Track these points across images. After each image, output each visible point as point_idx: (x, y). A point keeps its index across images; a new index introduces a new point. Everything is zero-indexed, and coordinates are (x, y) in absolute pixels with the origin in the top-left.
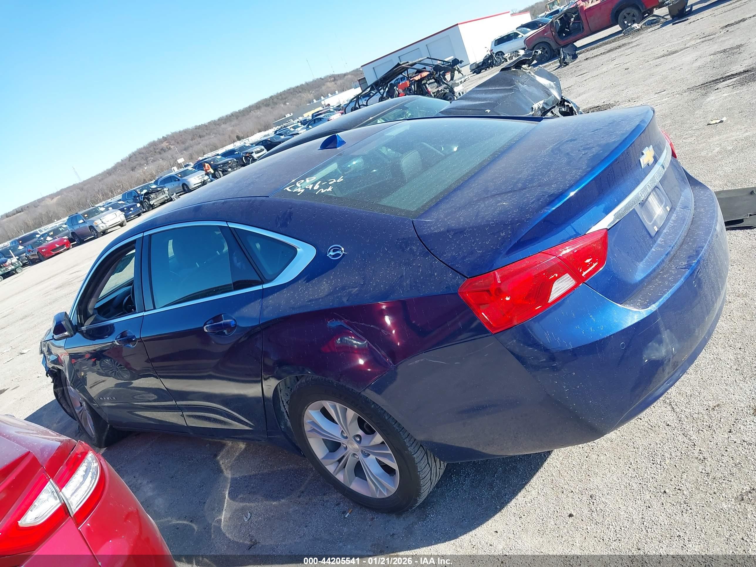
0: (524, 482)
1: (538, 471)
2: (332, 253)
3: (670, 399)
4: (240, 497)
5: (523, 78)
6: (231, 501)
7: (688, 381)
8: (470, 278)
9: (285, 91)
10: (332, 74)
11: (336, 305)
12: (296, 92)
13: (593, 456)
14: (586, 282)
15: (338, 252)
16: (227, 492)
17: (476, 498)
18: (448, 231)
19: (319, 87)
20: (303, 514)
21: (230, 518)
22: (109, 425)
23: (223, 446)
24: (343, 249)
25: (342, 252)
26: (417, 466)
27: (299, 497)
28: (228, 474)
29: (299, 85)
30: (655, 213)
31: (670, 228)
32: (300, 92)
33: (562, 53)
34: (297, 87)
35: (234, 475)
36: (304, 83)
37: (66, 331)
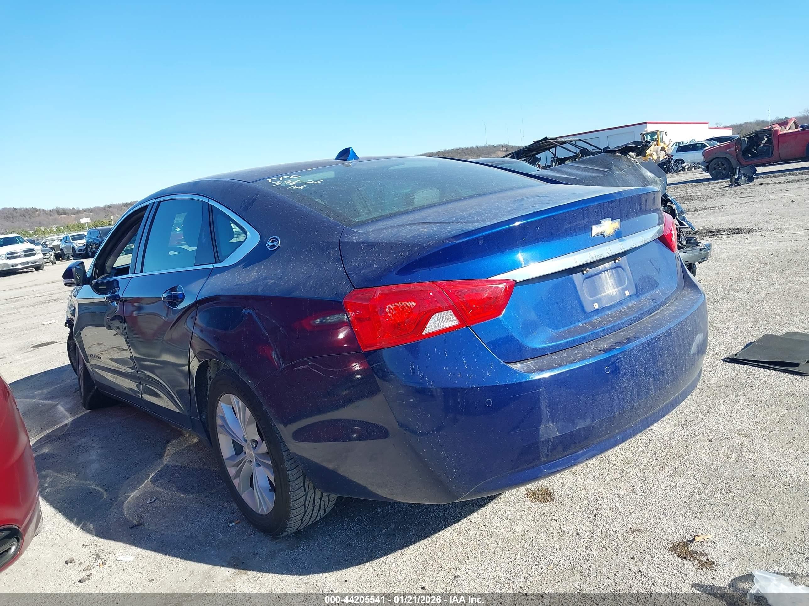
0: (405, 545)
1: (425, 539)
2: (270, 244)
3: (599, 511)
4: (160, 481)
5: (625, 165)
6: (150, 483)
7: (628, 499)
8: (357, 288)
9: (453, 149)
10: (506, 144)
11: (252, 294)
12: (465, 153)
13: (486, 541)
14: (471, 326)
15: (275, 244)
16: (153, 475)
17: (352, 545)
18: (363, 242)
19: (489, 154)
20: (198, 512)
21: (138, 497)
22: (96, 387)
23: (181, 434)
24: (280, 242)
25: (278, 244)
26: (289, 485)
27: (206, 497)
28: (166, 460)
29: (469, 147)
30: (604, 291)
31: (618, 311)
32: (468, 154)
33: (738, 172)
34: (467, 149)
35: (169, 462)
36: (474, 146)
37: (73, 278)
